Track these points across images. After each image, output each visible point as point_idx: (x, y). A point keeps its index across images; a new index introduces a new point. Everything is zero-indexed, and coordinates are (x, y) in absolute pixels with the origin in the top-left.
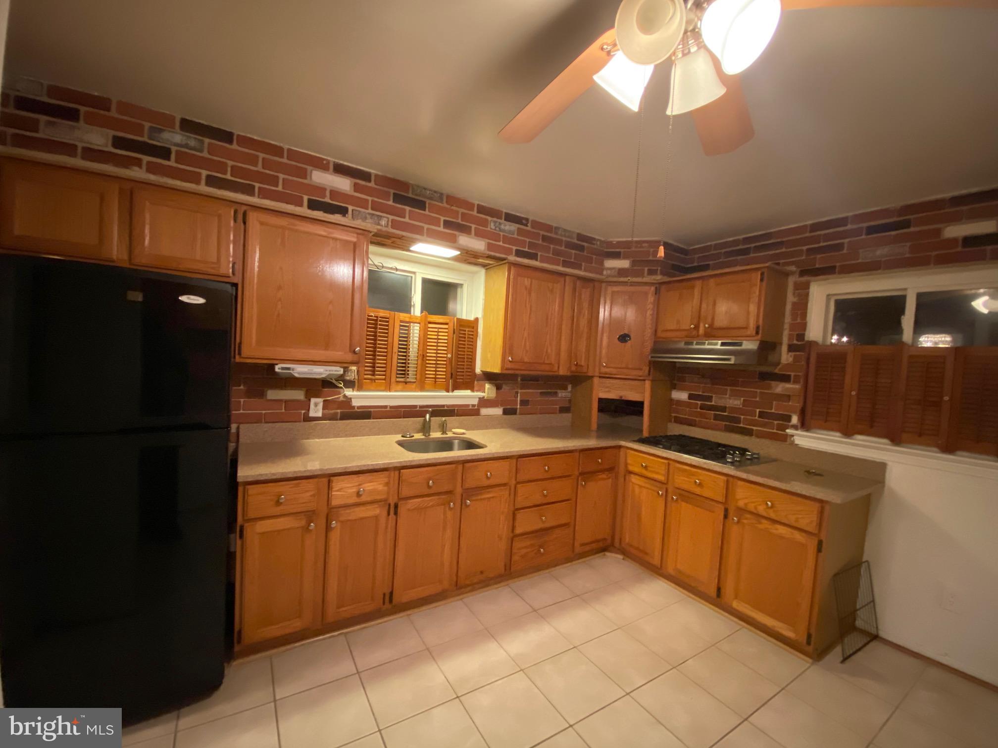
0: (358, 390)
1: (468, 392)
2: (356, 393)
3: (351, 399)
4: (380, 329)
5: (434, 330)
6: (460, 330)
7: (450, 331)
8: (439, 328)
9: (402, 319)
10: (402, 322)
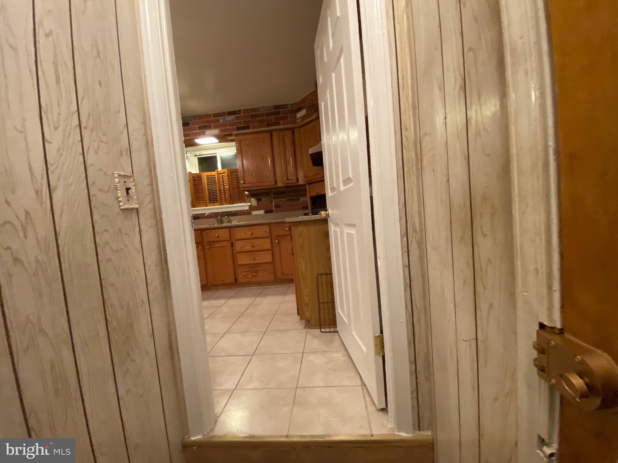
0: (194, 208)
1: (244, 204)
4: (198, 181)
5: (222, 177)
6: (231, 174)
7: (226, 176)
8: (223, 176)
9: (207, 175)
10: (207, 176)
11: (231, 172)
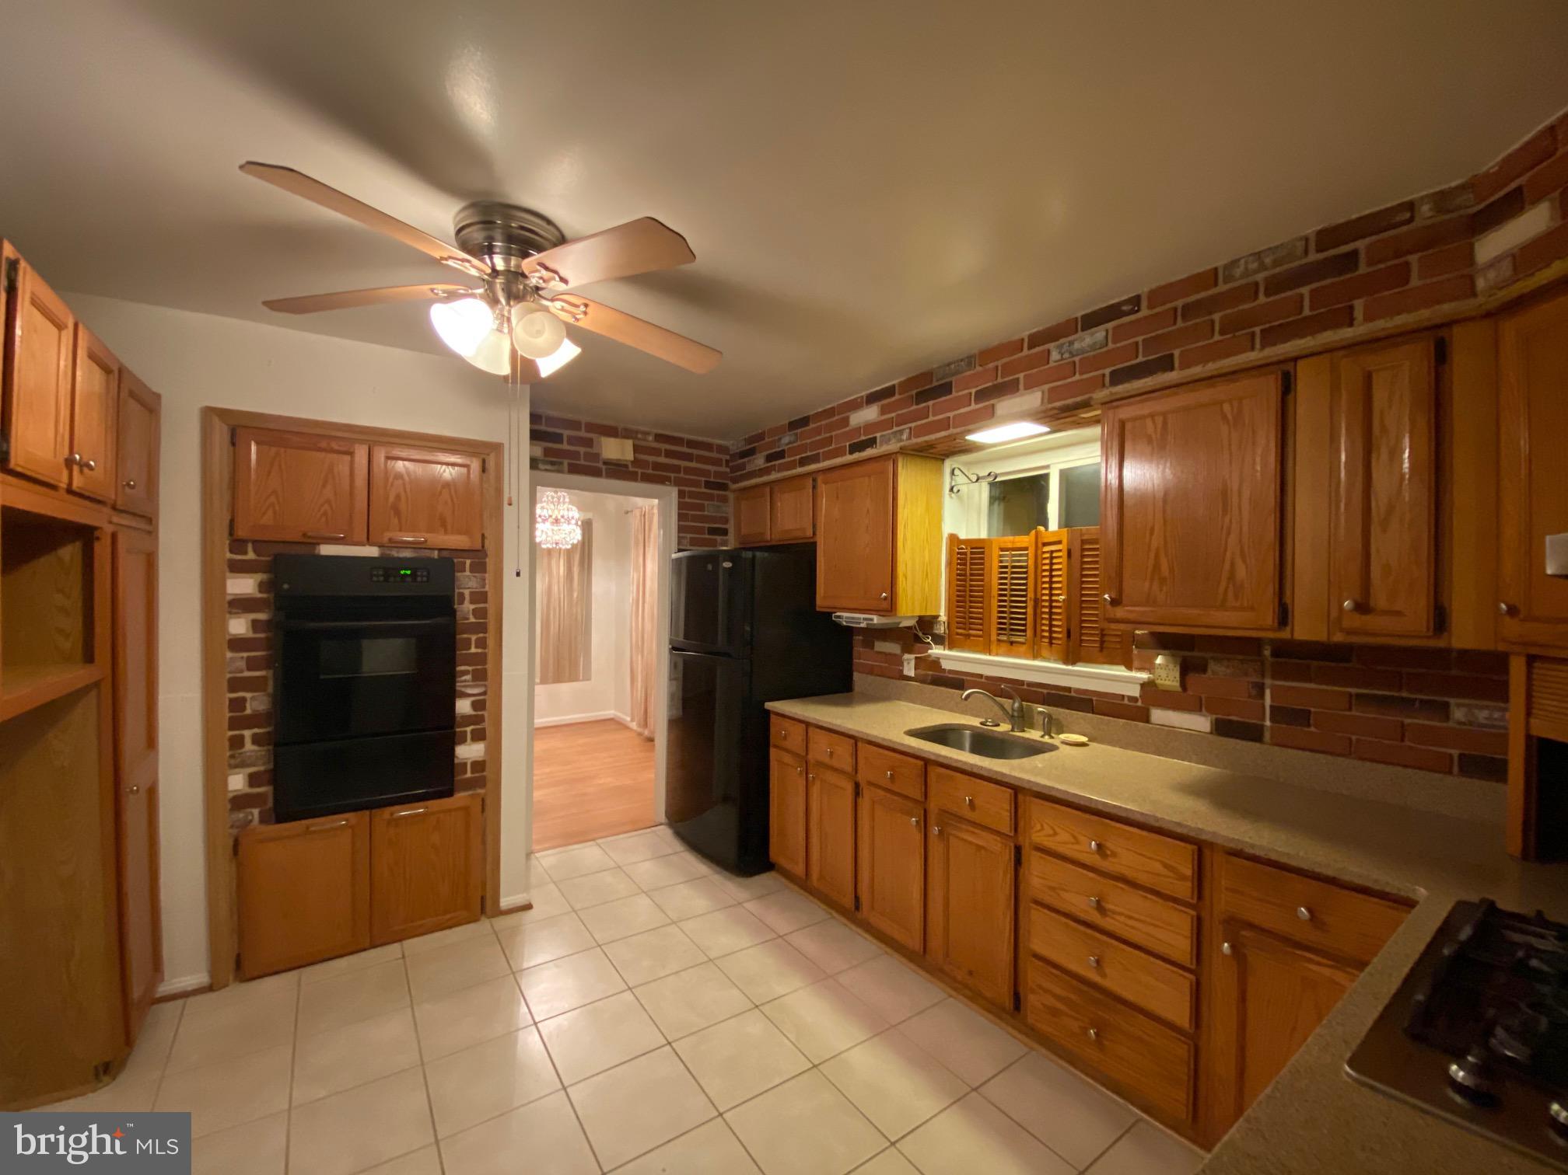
0: (950, 648)
1: (1120, 671)
2: (947, 652)
3: (939, 658)
4: (971, 564)
5: (1048, 555)
6: (1083, 550)
7: (1064, 554)
8: (1052, 552)
9: (1003, 546)
10: (1002, 550)
11: (1083, 542)
